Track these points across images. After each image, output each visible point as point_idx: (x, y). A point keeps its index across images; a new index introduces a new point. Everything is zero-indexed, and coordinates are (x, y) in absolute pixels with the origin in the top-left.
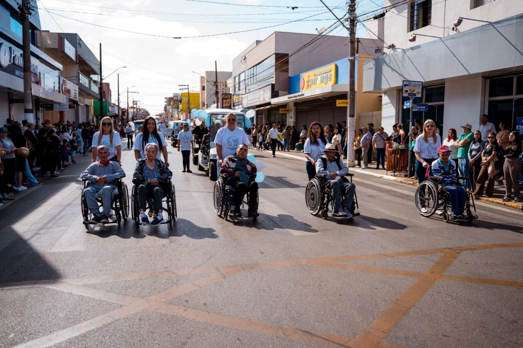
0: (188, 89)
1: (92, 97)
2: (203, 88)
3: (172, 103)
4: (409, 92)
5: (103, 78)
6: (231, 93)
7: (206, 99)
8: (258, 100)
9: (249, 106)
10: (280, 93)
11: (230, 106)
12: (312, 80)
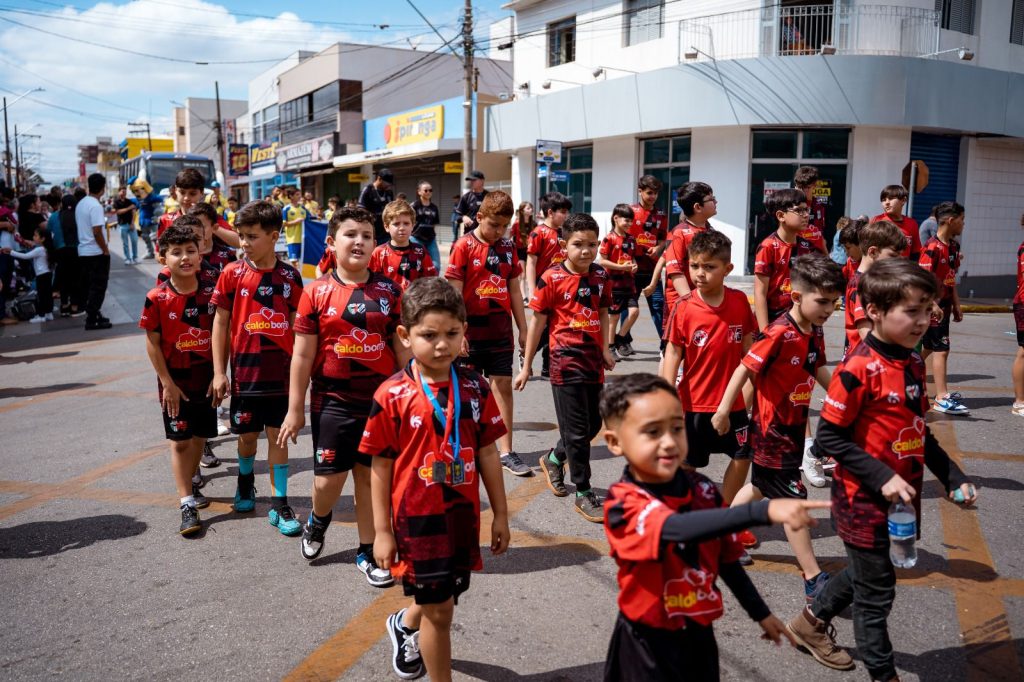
0: (148, 131)
2: (181, 131)
4: (545, 155)
6: (246, 143)
8: (308, 158)
9: (290, 168)
10: (349, 147)
11: (246, 168)
12: (403, 128)
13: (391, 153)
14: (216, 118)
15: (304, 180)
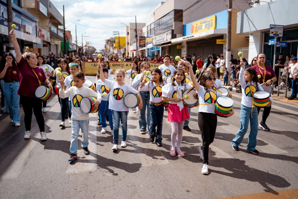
0: (119, 34)
1: (59, 40)
2: (128, 34)
3: (109, 43)
4: (274, 33)
6: (145, 36)
7: (129, 40)
8: (163, 40)
9: (157, 44)
10: (177, 35)
11: (145, 45)
12: (199, 27)
13: (193, 36)
14: (135, 28)
15: (162, 48)
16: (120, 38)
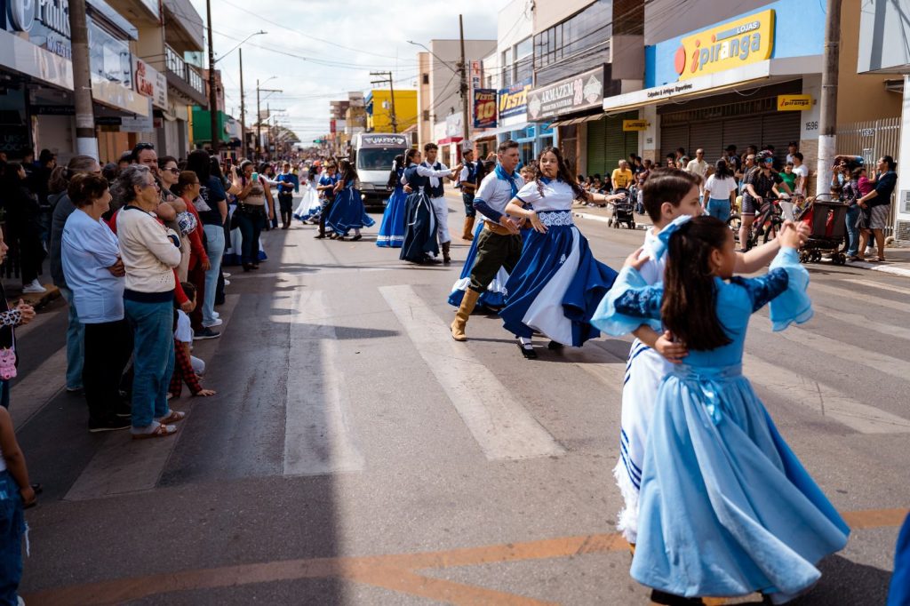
0: (391, 81)
1: (190, 102)
2: (426, 79)
3: (348, 114)
5: (215, 57)
6: (493, 88)
7: (432, 107)
8: (569, 102)
9: (545, 116)
10: (625, 84)
11: (494, 118)
12: (706, 51)
13: (690, 86)
14: (459, 60)
15: (562, 131)
16: (395, 95)
